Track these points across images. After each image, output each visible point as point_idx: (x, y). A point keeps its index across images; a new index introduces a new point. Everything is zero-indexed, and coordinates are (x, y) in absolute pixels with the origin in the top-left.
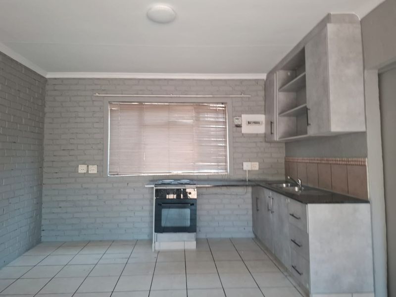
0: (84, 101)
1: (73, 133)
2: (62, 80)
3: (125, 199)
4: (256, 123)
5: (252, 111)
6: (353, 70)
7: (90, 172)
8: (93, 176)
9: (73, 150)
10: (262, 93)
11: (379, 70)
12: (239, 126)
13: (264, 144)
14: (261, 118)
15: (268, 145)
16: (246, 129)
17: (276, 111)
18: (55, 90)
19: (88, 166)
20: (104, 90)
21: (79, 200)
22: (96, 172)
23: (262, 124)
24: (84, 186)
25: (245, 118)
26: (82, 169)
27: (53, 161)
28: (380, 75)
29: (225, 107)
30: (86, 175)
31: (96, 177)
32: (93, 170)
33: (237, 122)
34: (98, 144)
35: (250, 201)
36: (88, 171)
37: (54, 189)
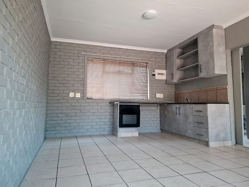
0: (73, 56)
1: (66, 74)
2: (61, 43)
3: (96, 112)
4: (162, 74)
5: (160, 68)
6: (222, 49)
7: (76, 97)
8: (78, 99)
9: (67, 83)
10: (165, 60)
11: (231, 50)
12: (154, 75)
13: (165, 85)
14: (164, 72)
15: (167, 85)
16: (157, 77)
17: (175, 68)
18: (56, 48)
19: (75, 93)
20: (85, 51)
21: (69, 113)
22: (80, 97)
23: (165, 75)
24: (73, 105)
25: (157, 71)
26: (72, 95)
27: (54, 90)
28: (231, 52)
29: (147, 65)
30: (74, 98)
31: (79, 100)
32: (78, 95)
33: (153, 73)
34: (81, 81)
35: (159, 113)
36: (75, 96)
37: (54, 106)
